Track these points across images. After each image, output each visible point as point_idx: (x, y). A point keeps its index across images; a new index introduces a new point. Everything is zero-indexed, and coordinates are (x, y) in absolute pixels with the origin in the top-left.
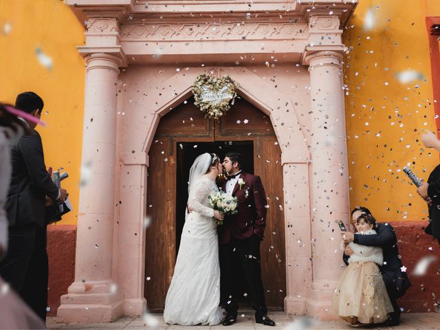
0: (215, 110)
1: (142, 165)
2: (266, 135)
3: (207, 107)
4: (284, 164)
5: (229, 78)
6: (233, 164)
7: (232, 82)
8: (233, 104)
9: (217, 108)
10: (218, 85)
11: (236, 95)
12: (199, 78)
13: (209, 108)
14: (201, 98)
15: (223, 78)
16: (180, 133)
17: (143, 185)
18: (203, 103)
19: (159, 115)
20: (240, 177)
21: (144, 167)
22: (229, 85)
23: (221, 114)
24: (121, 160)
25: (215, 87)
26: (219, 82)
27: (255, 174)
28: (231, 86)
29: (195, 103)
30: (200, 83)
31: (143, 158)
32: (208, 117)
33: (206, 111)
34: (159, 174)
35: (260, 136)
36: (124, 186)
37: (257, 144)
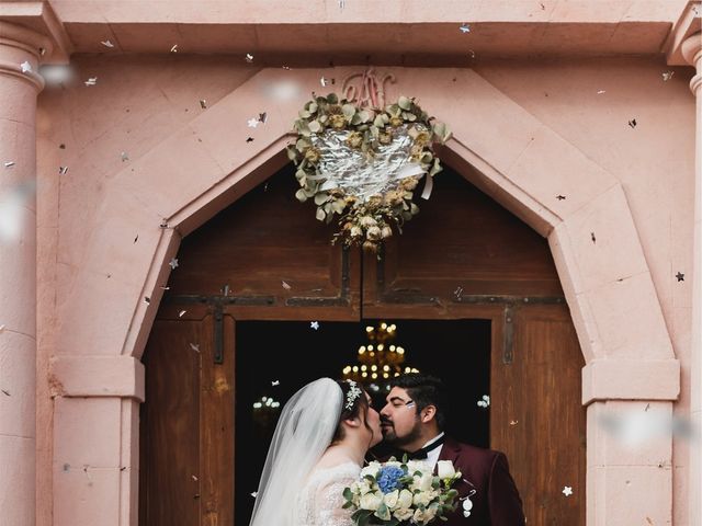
0: (367, 220)
1: (123, 398)
2: (533, 302)
3: (339, 206)
4: (593, 401)
5: (414, 109)
6: (418, 412)
7: (424, 121)
8: (426, 196)
9: (371, 211)
10: (375, 131)
11: (437, 168)
12: (312, 110)
13: (346, 210)
14: (319, 177)
15: (396, 106)
16: (247, 290)
17: (127, 463)
18: (328, 193)
19: (178, 230)
20: (443, 457)
21: (128, 405)
22: (414, 133)
23: (386, 232)
24: (53, 381)
25: (366, 141)
26: (380, 120)
27: (494, 446)
28: (421, 136)
29: (300, 195)
30: (315, 126)
31: (126, 377)
32: (342, 239)
33: (337, 221)
34: (179, 426)
35: (511, 304)
36: (66, 468)
37: (501, 331)
